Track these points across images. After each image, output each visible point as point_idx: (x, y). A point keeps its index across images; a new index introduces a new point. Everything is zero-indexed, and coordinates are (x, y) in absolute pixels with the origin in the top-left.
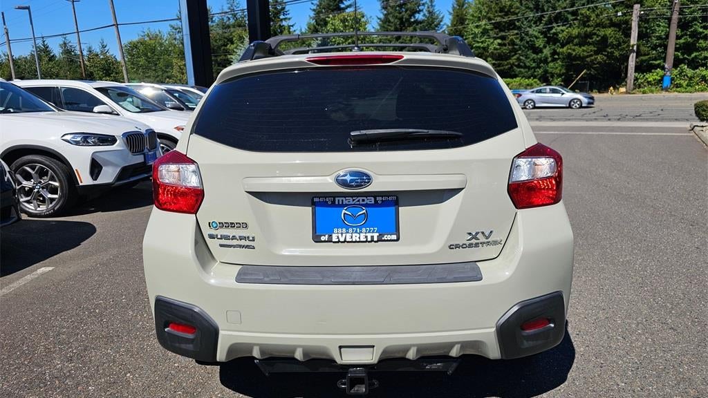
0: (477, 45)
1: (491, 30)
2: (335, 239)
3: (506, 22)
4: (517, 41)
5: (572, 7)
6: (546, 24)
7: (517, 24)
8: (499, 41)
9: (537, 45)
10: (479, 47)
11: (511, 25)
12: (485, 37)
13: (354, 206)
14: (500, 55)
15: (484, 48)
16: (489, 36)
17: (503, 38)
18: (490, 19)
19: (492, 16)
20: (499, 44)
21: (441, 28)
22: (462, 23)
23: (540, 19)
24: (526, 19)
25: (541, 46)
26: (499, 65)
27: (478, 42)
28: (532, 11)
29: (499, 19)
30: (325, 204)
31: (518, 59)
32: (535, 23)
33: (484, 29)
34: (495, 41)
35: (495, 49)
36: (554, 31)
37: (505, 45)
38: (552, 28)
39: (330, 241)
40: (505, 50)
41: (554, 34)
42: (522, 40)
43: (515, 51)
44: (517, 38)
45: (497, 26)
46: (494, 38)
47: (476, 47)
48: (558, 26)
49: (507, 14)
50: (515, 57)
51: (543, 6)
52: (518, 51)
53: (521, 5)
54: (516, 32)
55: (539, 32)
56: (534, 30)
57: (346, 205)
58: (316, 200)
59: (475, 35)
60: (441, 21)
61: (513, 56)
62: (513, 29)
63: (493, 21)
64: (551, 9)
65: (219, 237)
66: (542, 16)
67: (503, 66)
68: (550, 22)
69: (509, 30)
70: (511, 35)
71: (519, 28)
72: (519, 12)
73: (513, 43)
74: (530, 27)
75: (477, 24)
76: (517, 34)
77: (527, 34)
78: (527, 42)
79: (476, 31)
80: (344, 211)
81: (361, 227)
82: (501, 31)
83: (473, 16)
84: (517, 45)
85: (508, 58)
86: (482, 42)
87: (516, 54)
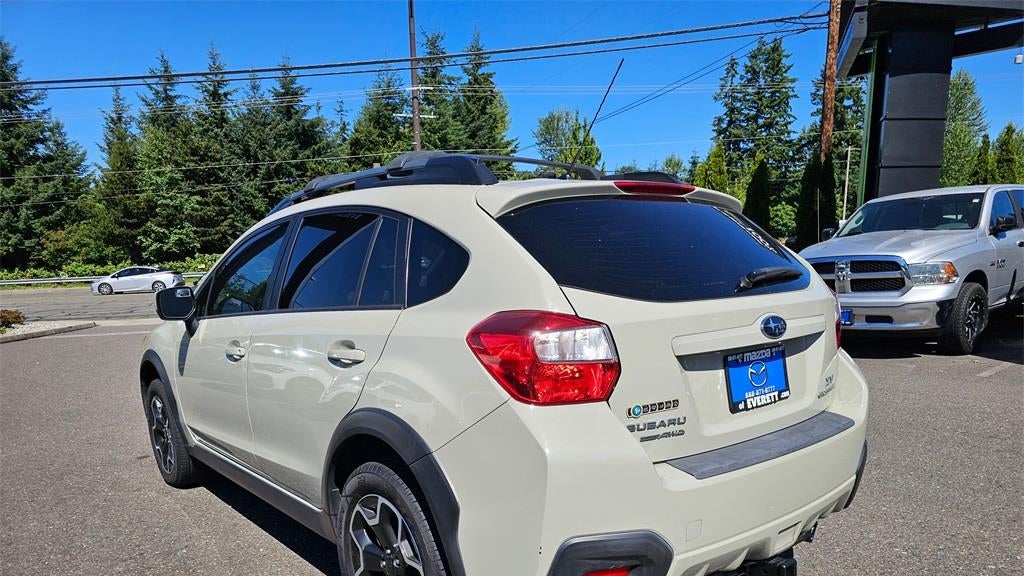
0: (165, 202)
1: (182, 181)
2: (749, 406)
3: (204, 171)
4: (225, 199)
5: (294, 158)
6: (264, 179)
7: (222, 175)
8: (198, 198)
9: (257, 208)
10: (167, 205)
11: (211, 176)
12: (175, 190)
13: (758, 362)
14: (202, 218)
15: (176, 208)
16: (180, 189)
17: (203, 194)
18: (177, 164)
19: (180, 160)
20: (199, 203)
21: (84, 171)
22: (131, 167)
23: (254, 171)
24: (235, 168)
25: (263, 209)
26: (204, 234)
27: (164, 197)
28: (240, 158)
29: (192, 165)
30: (736, 364)
31: (232, 226)
32: (248, 175)
33: (171, 178)
34: (192, 198)
35: (193, 209)
36: (276, 189)
37: (207, 204)
38: (273, 185)
39: (746, 409)
40: (211, 211)
41: (277, 193)
42: (232, 198)
43: (226, 215)
44: (225, 195)
45: (190, 175)
46: (187, 192)
47: (163, 205)
48: (281, 183)
49: (203, 159)
50: (225, 223)
51: (256, 153)
52: (228, 214)
53: (223, 147)
54: (220, 186)
55: (256, 190)
56: (248, 186)
57: (751, 362)
58: (729, 360)
59: (158, 187)
60: (82, 160)
61: (223, 221)
62: (215, 182)
63: (183, 168)
64: (268, 158)
65: (641, 427)
66: (257, 167)
67: (210, 235)
68: (269, 176)
69: (209, 183)
70: (215, 190)
71: (225, 181)
72: (222, 158)
73: (219, 202)
74: (241, 180)
75: (157, 169)
76: (223, 189)
77: (239, 190)
78: (242, 202)
79: (159, 180)
80: (750, 370)
81: (763, 387)
82: (198, 183)
83: (148, 156)
84: (226, 206)
85: (216, 224)
86: (170, 198)
87: (226, 219)
